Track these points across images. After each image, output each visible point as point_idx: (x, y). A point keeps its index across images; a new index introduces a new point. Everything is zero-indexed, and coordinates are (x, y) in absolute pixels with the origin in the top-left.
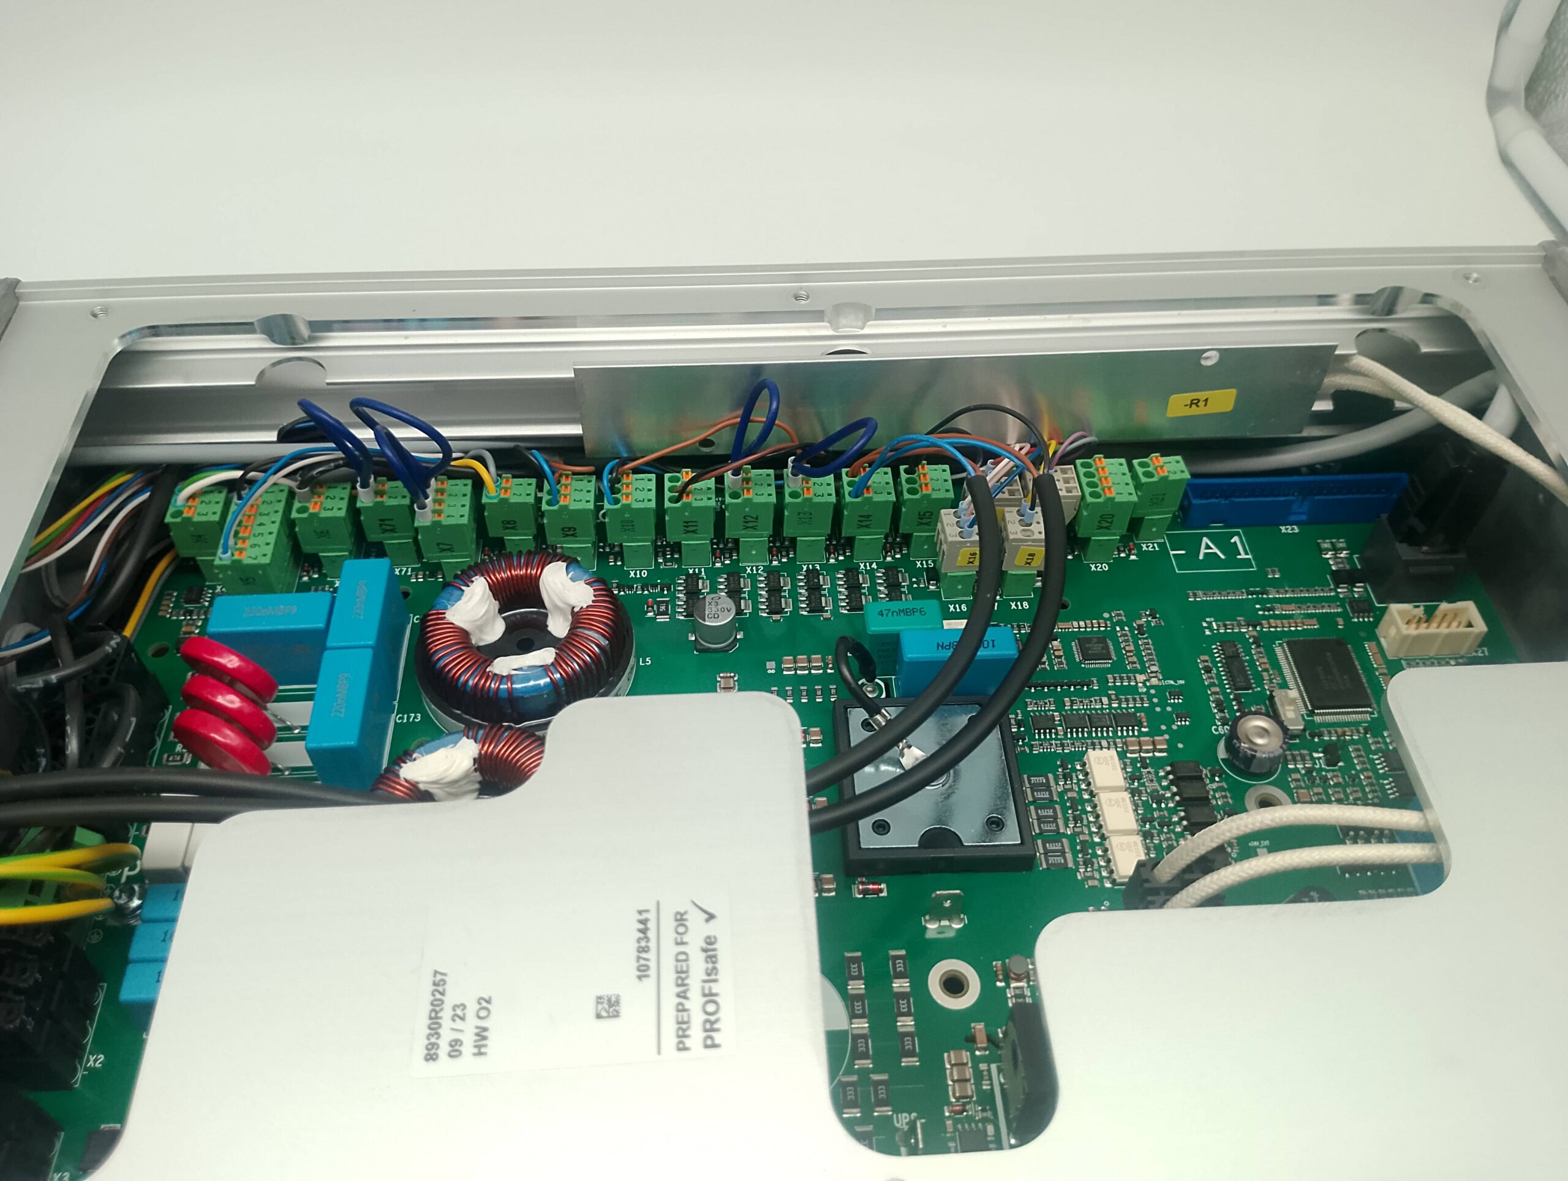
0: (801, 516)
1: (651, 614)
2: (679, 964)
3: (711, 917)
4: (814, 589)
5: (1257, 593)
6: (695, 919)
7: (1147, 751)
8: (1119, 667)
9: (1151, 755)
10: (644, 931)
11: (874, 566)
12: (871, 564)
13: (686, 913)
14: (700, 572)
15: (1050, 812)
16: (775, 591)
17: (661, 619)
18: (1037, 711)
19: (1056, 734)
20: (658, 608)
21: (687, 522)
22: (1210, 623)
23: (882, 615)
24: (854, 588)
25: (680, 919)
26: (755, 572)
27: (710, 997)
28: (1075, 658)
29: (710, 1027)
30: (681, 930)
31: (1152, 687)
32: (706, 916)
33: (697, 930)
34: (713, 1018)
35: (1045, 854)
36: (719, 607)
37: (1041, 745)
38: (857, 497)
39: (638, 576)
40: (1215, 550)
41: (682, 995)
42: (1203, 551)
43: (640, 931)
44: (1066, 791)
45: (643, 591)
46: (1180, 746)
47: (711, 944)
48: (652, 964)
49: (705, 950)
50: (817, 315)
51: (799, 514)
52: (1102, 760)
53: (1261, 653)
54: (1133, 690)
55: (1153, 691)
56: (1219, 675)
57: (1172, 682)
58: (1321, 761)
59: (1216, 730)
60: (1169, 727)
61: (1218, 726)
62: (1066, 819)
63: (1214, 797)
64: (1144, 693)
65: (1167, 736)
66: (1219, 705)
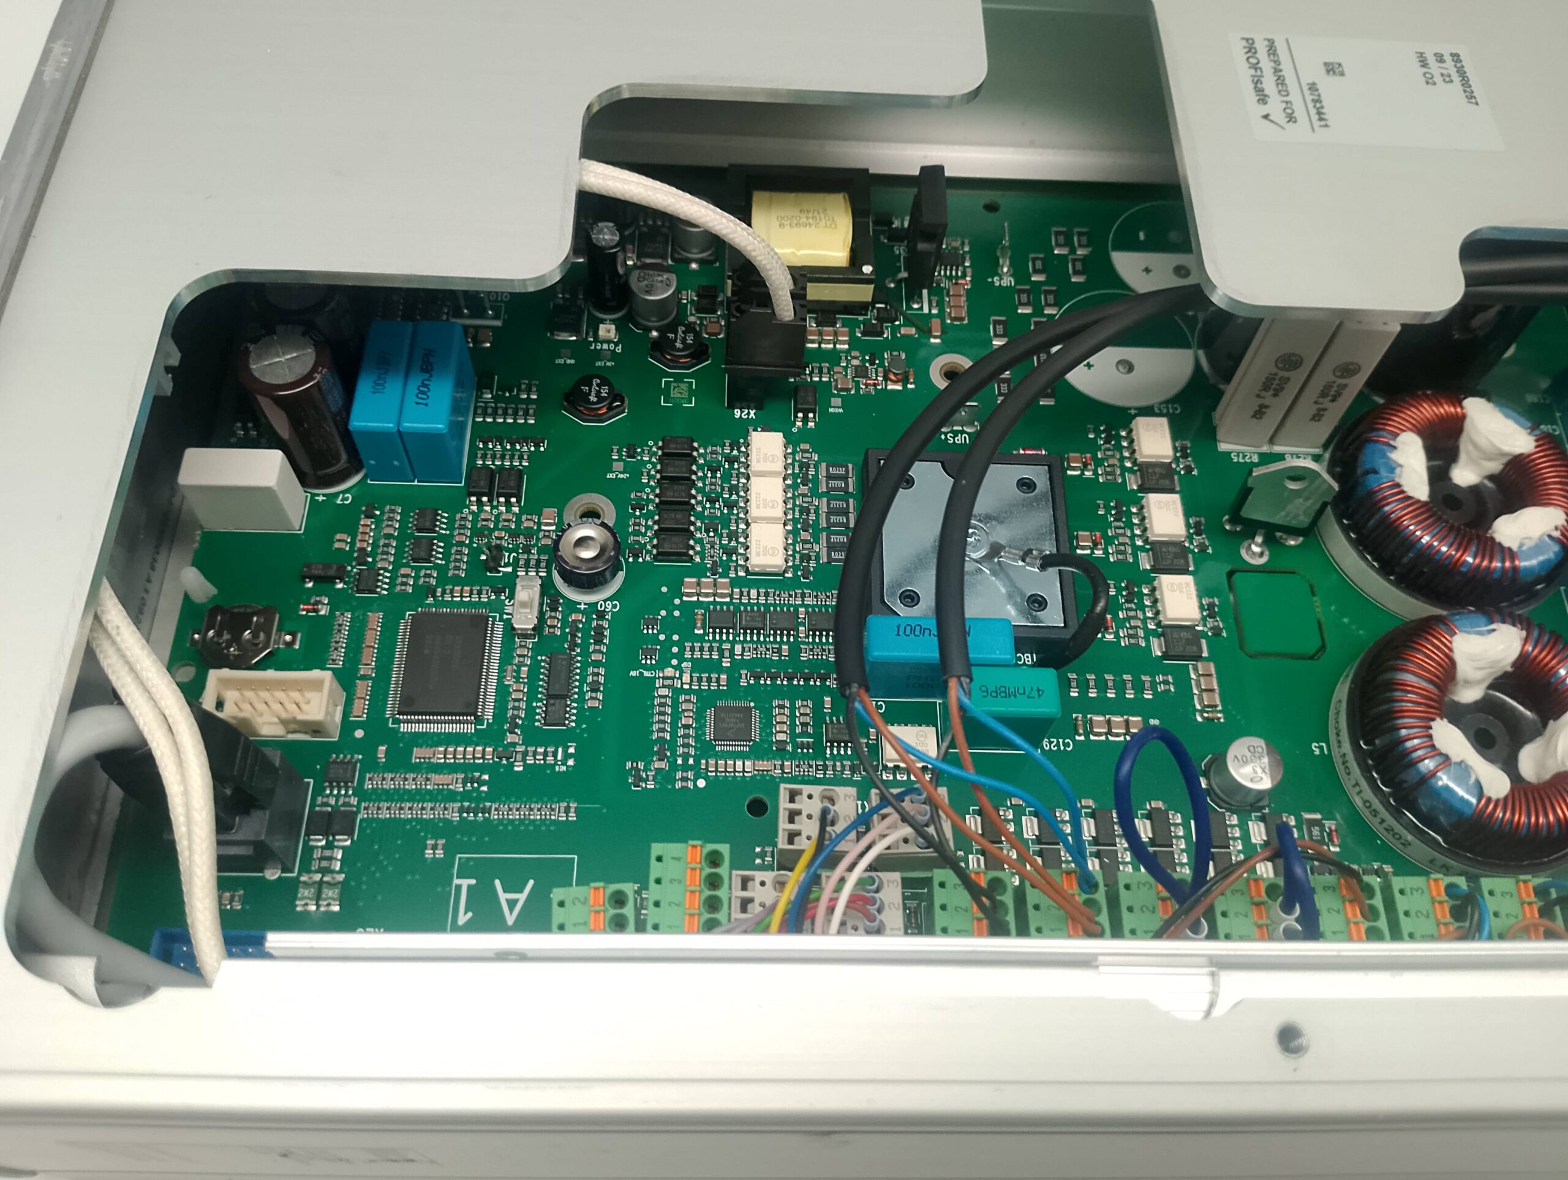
1: (1330, 826)
2: (1284, 88)
3: (1266, 117)
6: (1279, 116)
8: (706, 700)
9: (702, 582)
10: (1319, 113)
13: (1288, 122)
15: (834, 519)
22: (564, 762)
23: (1038, 690)
25: (1291, 118)
27: (1255, 67)
28: (761, 718)
29: (1251, 49)
30: (1289, 111)
31: (674, 667)
32: (1270, 118)
33: (1275, 107)
34: (1249, 54)
35: (847, 477)
37: (828, 598)
40: (503, 897)
41: (1277, 71)
42: (522, 897)
43: (1323, 114)
44: (810, 543)
46: (664, 589)
47: (1263, 100)
48: (1307, 93)
49: (1266, 96)
53: (513, 709)
54: (699, 666)
55: (674, 662)
56: (583, 681)
57: (646, 674)
58: (506, 560)
59: (615, 606)
60: (670, 613)
61: (611, 611)
62: (816, 511)
63: (647, 527)
64: (686, 660)
65: (677, 601)
66: (599, 640)
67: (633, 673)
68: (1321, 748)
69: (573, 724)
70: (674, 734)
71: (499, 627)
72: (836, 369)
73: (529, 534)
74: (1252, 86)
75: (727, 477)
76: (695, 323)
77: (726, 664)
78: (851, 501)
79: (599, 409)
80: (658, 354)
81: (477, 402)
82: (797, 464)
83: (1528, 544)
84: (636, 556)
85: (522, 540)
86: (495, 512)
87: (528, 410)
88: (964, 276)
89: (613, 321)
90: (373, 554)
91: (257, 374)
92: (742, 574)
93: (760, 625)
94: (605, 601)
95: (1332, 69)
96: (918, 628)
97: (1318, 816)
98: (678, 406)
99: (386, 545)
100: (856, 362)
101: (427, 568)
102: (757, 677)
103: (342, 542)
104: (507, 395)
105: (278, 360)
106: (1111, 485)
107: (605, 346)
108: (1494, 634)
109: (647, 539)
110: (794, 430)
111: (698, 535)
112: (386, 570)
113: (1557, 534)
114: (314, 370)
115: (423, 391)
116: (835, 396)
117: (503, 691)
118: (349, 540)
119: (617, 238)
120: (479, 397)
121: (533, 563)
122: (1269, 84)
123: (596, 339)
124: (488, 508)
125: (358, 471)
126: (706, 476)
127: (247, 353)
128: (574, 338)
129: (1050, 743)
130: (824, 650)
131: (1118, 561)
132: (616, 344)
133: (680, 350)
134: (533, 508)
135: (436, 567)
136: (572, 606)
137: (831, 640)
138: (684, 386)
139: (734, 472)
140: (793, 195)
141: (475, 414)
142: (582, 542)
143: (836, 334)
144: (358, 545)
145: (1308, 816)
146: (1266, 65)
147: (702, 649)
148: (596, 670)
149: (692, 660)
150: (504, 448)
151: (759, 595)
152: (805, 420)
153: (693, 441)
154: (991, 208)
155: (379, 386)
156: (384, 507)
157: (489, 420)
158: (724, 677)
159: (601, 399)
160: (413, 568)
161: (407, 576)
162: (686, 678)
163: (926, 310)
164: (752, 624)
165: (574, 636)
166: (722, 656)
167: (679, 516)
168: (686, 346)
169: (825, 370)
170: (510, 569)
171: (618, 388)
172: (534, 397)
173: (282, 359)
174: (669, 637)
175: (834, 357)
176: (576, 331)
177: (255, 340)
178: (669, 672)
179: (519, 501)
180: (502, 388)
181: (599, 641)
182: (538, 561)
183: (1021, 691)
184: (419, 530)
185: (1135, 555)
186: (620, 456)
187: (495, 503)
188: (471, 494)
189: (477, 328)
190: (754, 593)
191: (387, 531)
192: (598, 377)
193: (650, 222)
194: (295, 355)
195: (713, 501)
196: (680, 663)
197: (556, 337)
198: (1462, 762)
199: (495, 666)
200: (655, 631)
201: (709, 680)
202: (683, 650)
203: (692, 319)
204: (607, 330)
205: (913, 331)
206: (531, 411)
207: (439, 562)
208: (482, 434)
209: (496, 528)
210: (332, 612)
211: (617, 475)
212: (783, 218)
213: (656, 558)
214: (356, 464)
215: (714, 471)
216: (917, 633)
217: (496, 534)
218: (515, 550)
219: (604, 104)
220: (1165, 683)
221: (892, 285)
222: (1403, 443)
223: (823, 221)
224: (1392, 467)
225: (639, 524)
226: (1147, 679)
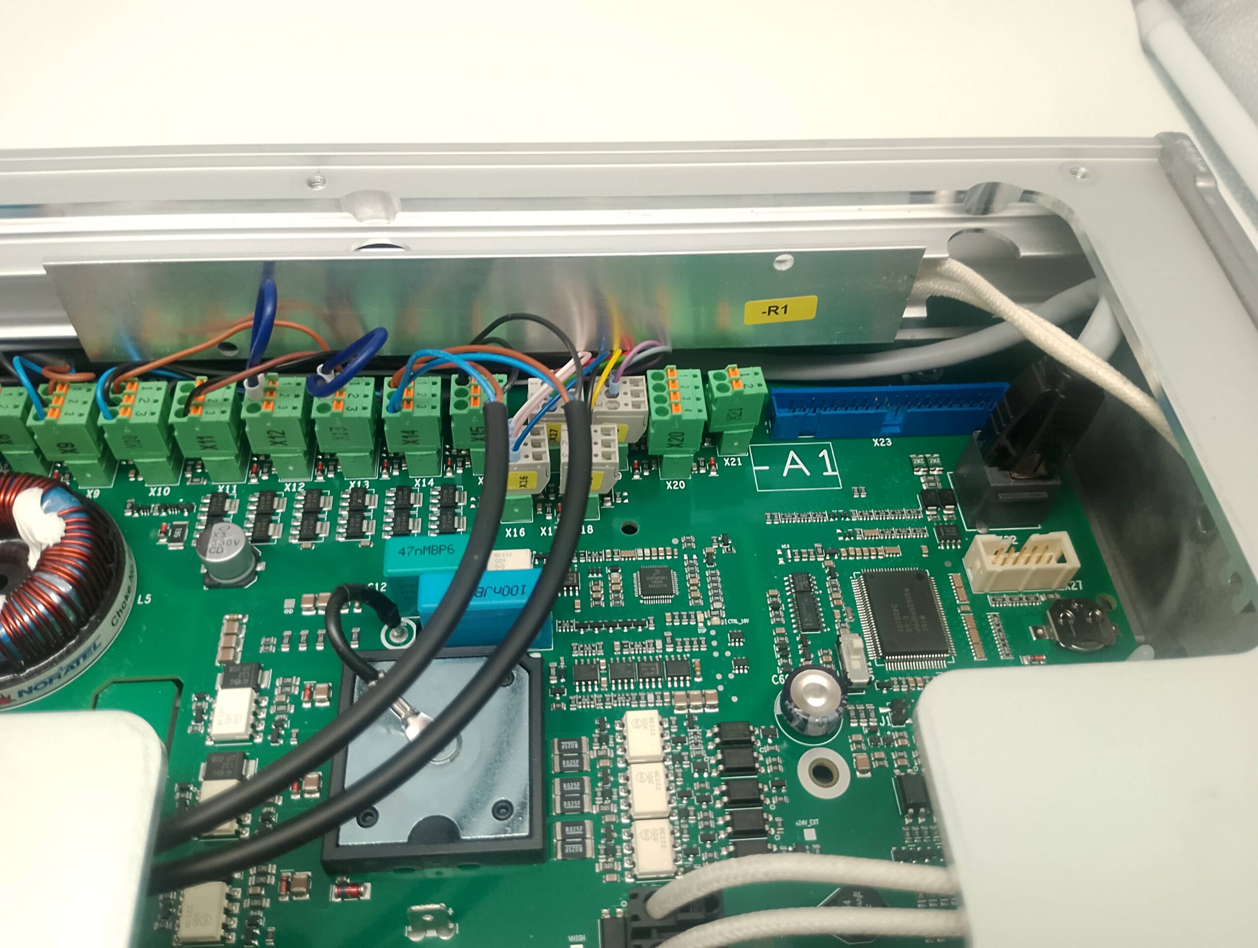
0: (334, 431)
1: (163, 541)
4: (358, 511)
5: (840, 516)
7: (696, 707)
8: (681, 604)
9: (701, 711)
11: (431, 483)
12: (428, 480)
14: (231, 489)
15: (576, 786)
16: (312, 513)
17: (173, 547)
18: (584, 657)
19: (599, 686)
20: (173, 533)
21: (201, 438)
22: (784, 551)
23: (403, 553)
24: (403, 509)
26: (294, 490)
28: (634, 592)
31: (713, 627)
35: (563, 840)
36: (226, 539)
37: (580, 700)
38: (395, 411)
39: (159, 494)
40: (801, 465)
42: (788, 466)
44: (600, 758)
45: (160, 512)
46: (735, 699)
50: (337, 205)
51: (331, 429)
52: (640, 723)
53: (835, 586)
54: (691, 631)
55: (713, 633)
56: (787, 613)
57: (735, 621)
58: (887, 718)
59: (777, 680)
60: (725, 676)
61: (779, 675)
62: (594, 795)
63: (763, 764)
64: (703, 635)
65: (721, 688)
66: (783, 649)
67: (746, 621)
68: (143, 599)
69: (785, 579)
73: (875, 746)
77: (668, 634)
78: (558, 810)
84: (768, 729)
96: (505, 593)
102: (639, 623)
109: (761, 749)
110: (624, 903)
117: (850, 601)
121: (863, 718)
145: (181, 546)
147: (691, 645)
148: (778, 621)
149: (698, 635)
162: (701, 620)
166: (673, 641)
170: (881, 709)
178: (717, 625)
182: (858, 719)
196: (708, 631)
201: (681, 617)
202: (708, 644)
211: (809, 823)
213: (749, 728)
216: (506, 590)
220: (268, 645)
225: (773, 766)
226: (285, 649)
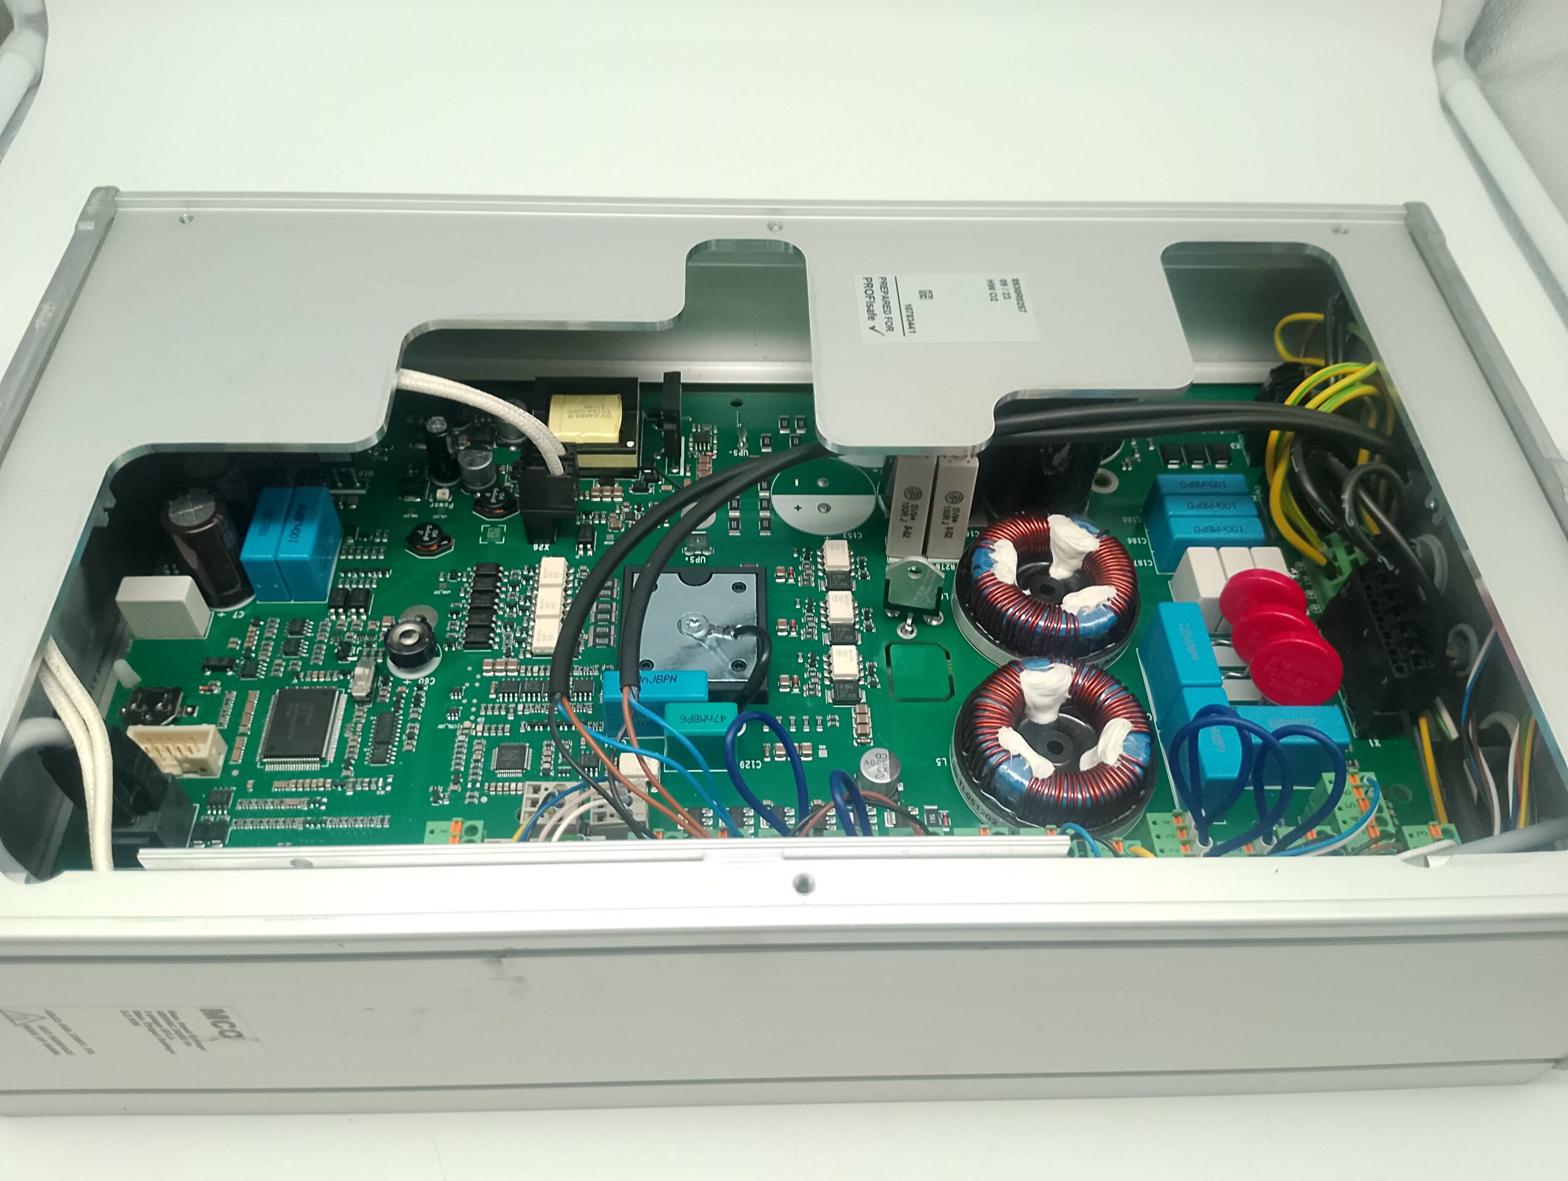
1: (944, 813)
2: (889, 309)
3: (873, 328)
6: (881, 327)
8: (492, 742)
9: (498, 661)
10: (910, 324)
13: (888, 330)
22: (384, 788)
27: (870, 296)
28: (533, 753)
29: (869, 284)
30: (889, 323)
31: (471, 722)
32: (875, 328)
33: (880, 321)
34: (867, 288)
41: (885, 298)
43: (913, 324)
47: (873, 317)
48: (904, 311)
49: (875, 314)
53: (351, 751)
54: (489, 720)
55: (472, 718)
56: (403, 732)
57: (450, 726)
58: (353, 652)
59: (431, 681)
60: (472, 685)
61: (428, 684)
63: (461, 627)
64: (482, 716)
65: (478, 676)
67: (441, 727)
68: (943, 762)
69: (393, 763)
70: (467, 767)
71: (344, 697)
72: (612, 515)
73: (372, 633)
74: (866, 308)
75: (523, 590)
76: (509, 487)
77: (511, 718)
78: (614, 604)
79: (431, 546)
80: (479, 508)
81: (342, 545)
82: (576, 581)
83: (1087, 612)
84: (450, 646)
85: (366, 638)
86: (349, 620)
87: (379, 550)
88: (712, 450)
89: (448, 488)
90: (256, 652)
91: (173, 520)
92: (529, 656)
93: (537, 690)
94: (424, 678)
95: (923, 295)
97: (936, 807)
98: (492, 543)
99: (266, 645)
100: (626, 510)
101: (294, 659)
102: (533, 727)
103: (235, 643)
104: (365, 540)
105: (189, 510)
106: (807, 588)
107: (441, 505)
108: (1052, 670)
109: (460, 635)
110: (577, 557)
111: (498, 631)
112: (264, 661)
113: (1109, 603)
114: (214, 516)
115: (295, 533)
116: (610, 533)
117: (342, 741)
118: (239, 642)
119: (445, 427)
120: (344, 542)
121: (373, 653)
122: (878, 307)
123: (435, 500)
124: (343, 617)
125: (250, 594)
126: (508, 590)
127: (168, 506)
128: (419, 500)
129: (745, 764)
130: (584, 706)
131: (806, 640)
132: (450, 503)
133: (494, 504)
134: (376, 616)
135: (302, 658)
136: (399, 682)
137: (590, 699)
138: (498, 530)
139: (529, 588)
140: (581, 396)
141: (340, 554)
142: (407, 634)
143: (612, 492)
144: (246, 645)
145: (926, 807)
146: (878, 294)
147: (493, 708)
148: (413, 725)
149: (486, 716)
150: (359, 576)
151: (539, 669)
152: (585, 549)
153: (499, 566)
154: (737, 404)
155: (263, 531)
156: (267, 619)
157: (350, 557)
158: (508, 726)
159: (431, 539)
160: (284, 660)
161: (280, 665)
162: (480, 728)
163: (682, 474)
164: (532, 689)
165: (398, 702)
166: (508, 712)
167: (483, 616)
168: (498, 501)
169: (603, 516)
170: (355, 659)
171: (446, 530)
172: (385, 540)
173: (192, 510)
174: (470, 701)
175: (611, 507)
176: (421, 496)
177: (174, 499)
178: (467, 724)
179: (366, 611)
180: (361, 536)
181: (417, 705)
182: (377, 652)
183: (709, 717)
184: (291, 633)
185: (819, 635)
186: (445, 578)
187: (349, 614)
188: (330, 607)
189: (346, 495)
190: (536, 669)
191: (267, 635)
192: (431, 524)
193: (483, 420)
194: (201, 507)
195: (511, 608)
196: (476, 718)
197: (406, 500)
198: (1019, 755)
199: (339, 724)
200: (460, 697)
201: (497, 729)
202: (479, 709)
203: (507, 484)
204: (443, 494)
205: (670, 487)
206: (382, 551)
207: (304, 655)
208: (343, 567)
209: (348, 630)
210: (223, 691)
211: (441, 592)
212: (572, 412)
213: (465, 647)
214: (248, 591)
215: (514, 588)
217: (348, 634)
218: (361, 645)
219: (417, 335)
220: (833, 720)
221: (659, 458)
222: (1000, 546)
223: (601, 414)
224: (991, 564)
225: (455, 624)
226: (819, 718)
